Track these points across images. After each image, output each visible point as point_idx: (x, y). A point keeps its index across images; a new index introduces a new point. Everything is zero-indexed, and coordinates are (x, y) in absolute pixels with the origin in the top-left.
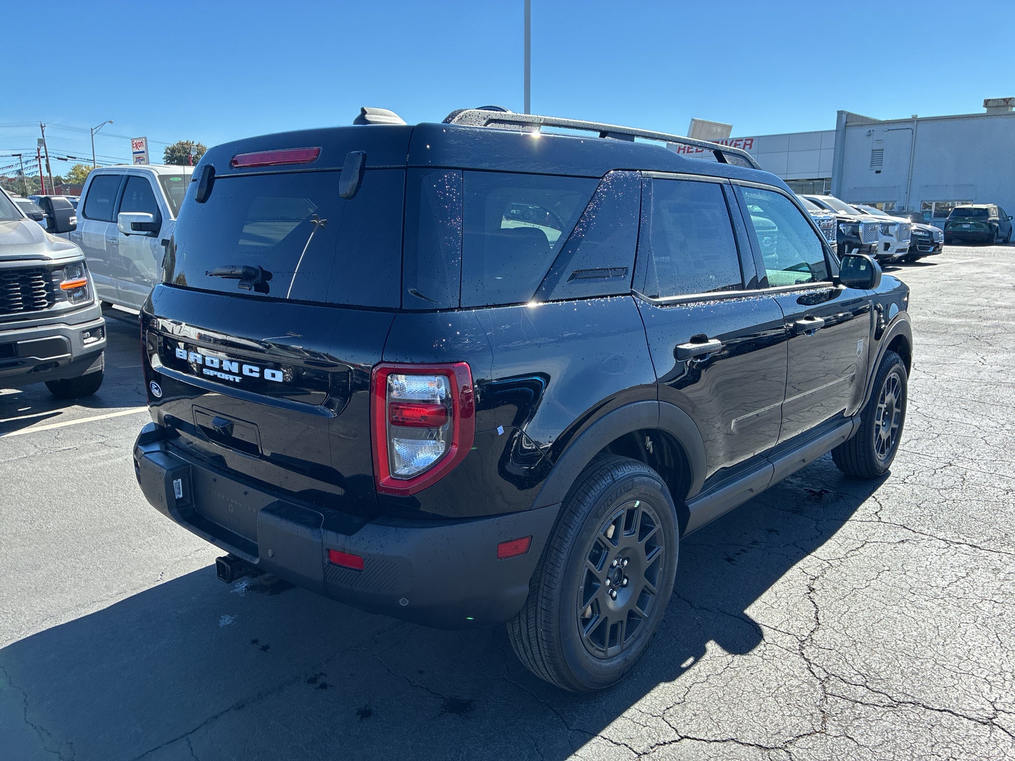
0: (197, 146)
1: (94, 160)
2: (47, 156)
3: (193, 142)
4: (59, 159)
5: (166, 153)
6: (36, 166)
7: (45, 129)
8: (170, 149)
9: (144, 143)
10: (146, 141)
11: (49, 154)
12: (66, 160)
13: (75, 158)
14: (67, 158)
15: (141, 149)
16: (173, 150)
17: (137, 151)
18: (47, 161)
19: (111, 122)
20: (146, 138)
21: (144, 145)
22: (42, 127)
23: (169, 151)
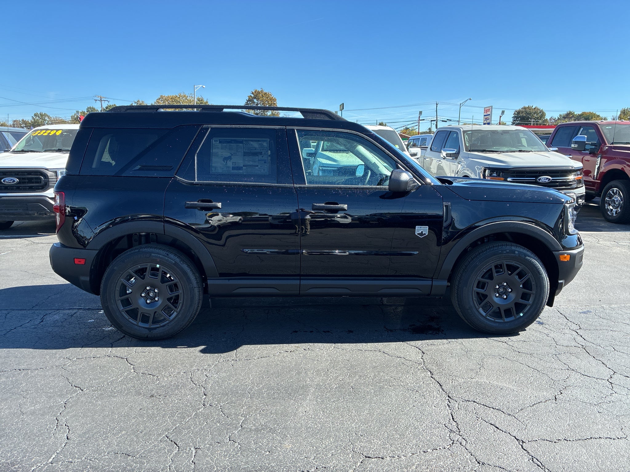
0: (534, 109)
1: (459, 121)
2: (437, 120)
3: (532, 106)
4: (443, 121)
5: (515, 114)
6: (417, 125)
7: (438, 106)
8: (517, 112)
9: (490, 110)
10: (492, 108)
11: (438, 119)
12: (446, 121)
13: (451, 120)
14: (446, 120)
15: (488, 113)
16: (519, 112)
17: (487, 114)
18: (437, 122)
19: (470, 99)
20: (492, 107)
21: (490, 111)
22: (437, 104)
23: (516, 113)
